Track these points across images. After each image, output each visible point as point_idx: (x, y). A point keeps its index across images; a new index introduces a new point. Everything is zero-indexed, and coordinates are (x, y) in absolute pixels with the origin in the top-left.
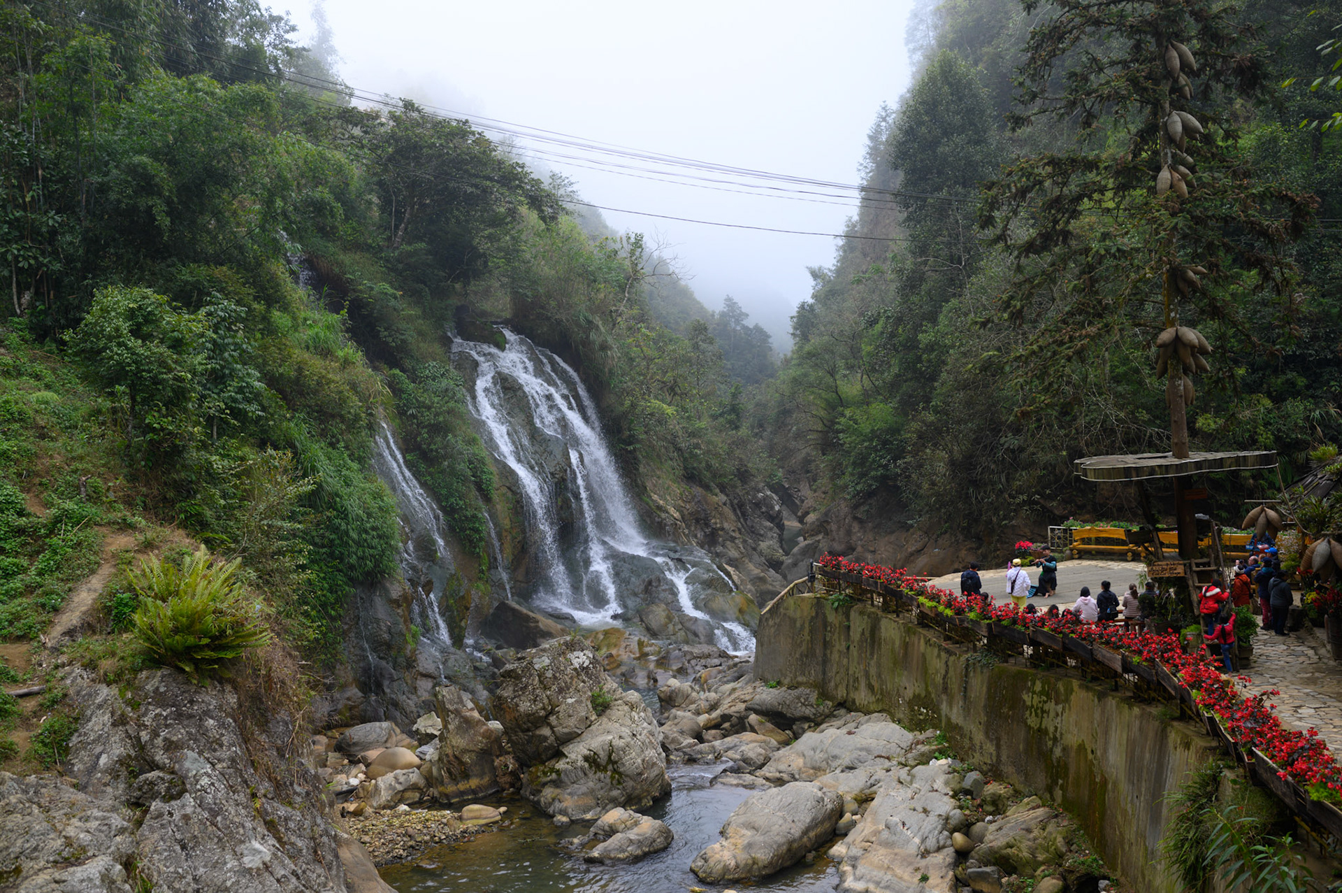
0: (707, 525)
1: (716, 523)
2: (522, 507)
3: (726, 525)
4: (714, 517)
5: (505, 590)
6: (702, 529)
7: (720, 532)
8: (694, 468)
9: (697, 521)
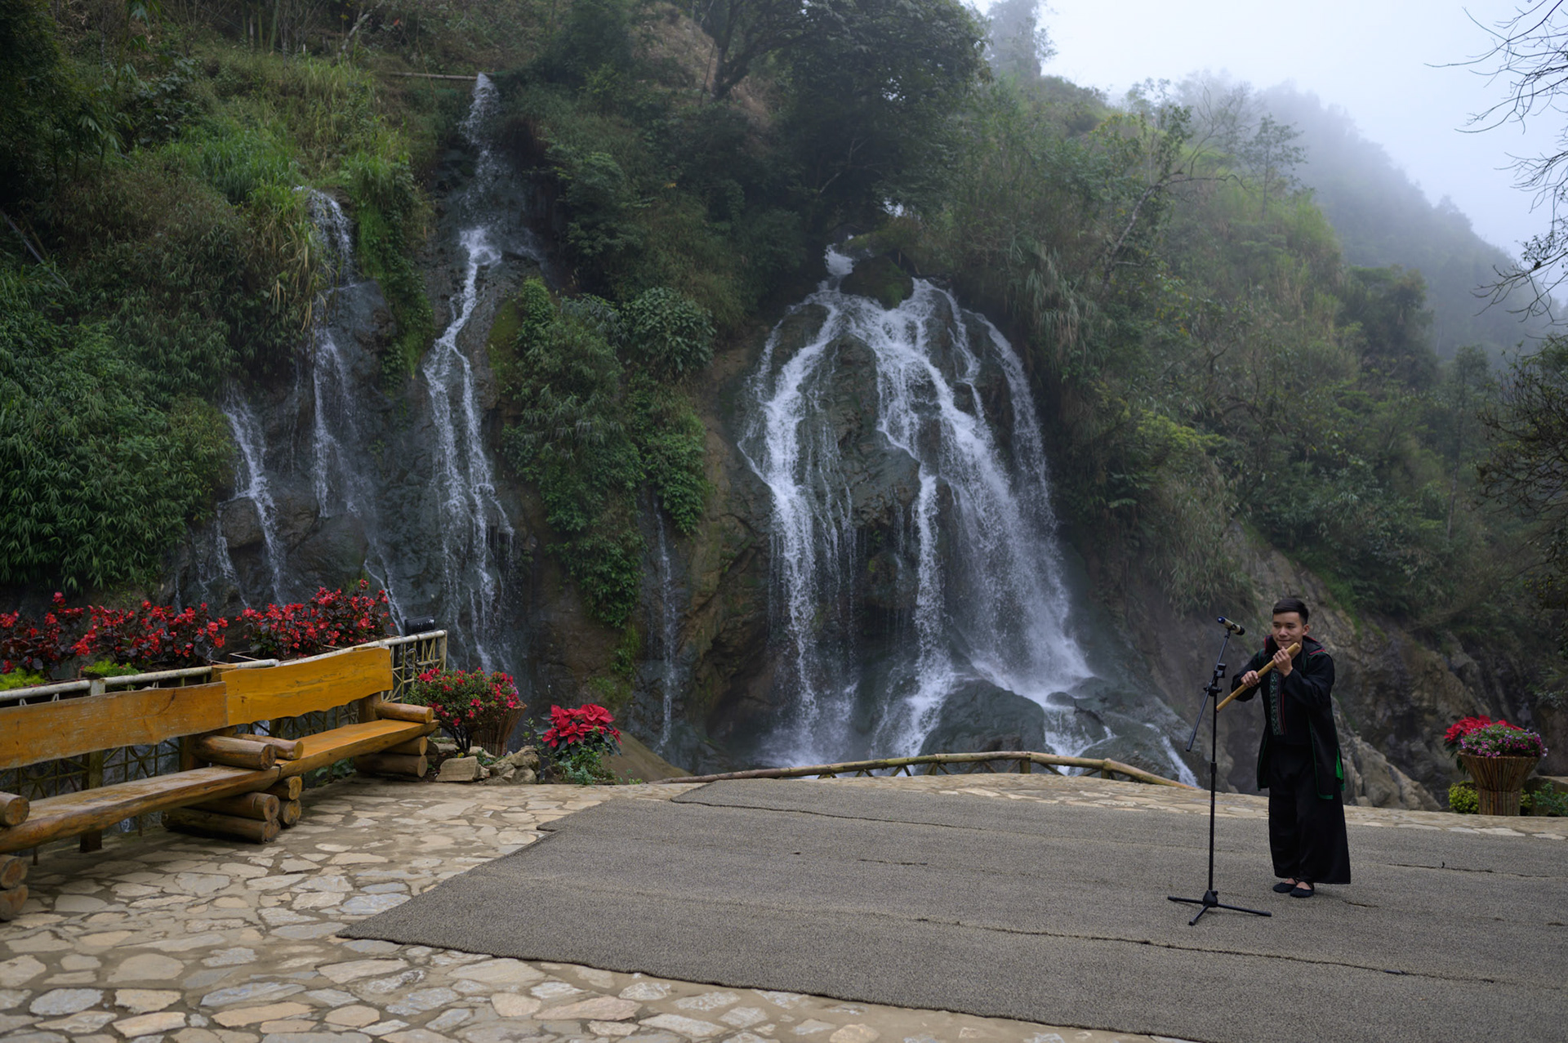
0: (1401, 700)
1: (1421, 699)
2: (767, 560)
3: (1442, 706)
4: (1420, 688)
5: (660, 698)
6: (1389, 705)
7: (1427, 717)
8: (1403, 599)
9: (1382, 689)
